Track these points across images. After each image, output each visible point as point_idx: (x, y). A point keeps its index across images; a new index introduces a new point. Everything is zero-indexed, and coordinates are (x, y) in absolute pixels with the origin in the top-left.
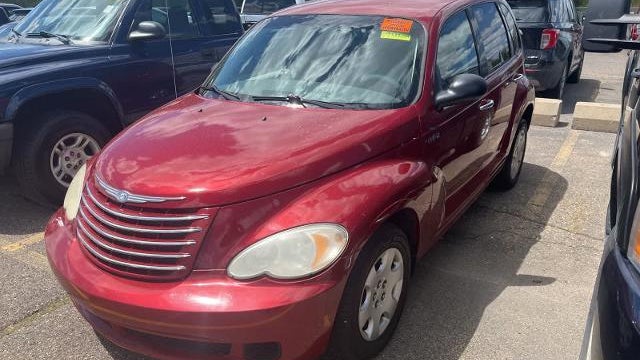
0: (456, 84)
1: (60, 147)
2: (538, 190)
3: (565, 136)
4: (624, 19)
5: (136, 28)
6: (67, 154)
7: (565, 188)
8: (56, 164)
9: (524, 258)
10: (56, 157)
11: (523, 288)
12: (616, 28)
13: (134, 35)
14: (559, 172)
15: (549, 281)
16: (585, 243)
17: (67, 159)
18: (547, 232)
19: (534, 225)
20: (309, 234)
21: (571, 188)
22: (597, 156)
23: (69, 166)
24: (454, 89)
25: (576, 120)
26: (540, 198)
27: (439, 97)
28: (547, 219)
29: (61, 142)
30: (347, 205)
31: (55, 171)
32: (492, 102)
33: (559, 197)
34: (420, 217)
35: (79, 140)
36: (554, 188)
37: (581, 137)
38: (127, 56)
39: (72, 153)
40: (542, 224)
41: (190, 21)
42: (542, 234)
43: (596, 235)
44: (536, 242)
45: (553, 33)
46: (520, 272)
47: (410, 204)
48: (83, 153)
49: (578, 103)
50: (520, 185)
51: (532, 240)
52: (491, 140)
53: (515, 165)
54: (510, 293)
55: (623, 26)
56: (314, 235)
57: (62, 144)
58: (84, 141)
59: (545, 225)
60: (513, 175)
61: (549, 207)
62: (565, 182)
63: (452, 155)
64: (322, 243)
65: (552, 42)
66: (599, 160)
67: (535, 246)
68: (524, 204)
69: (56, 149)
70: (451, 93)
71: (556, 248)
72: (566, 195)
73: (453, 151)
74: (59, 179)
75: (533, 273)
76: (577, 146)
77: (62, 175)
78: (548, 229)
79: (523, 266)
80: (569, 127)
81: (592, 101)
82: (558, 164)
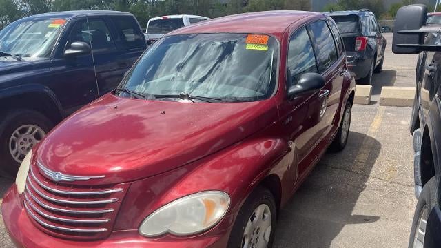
0: (303, 80)
1: (16, 135)
2: (360, 150)
3: (376, 111)
4: (423, 29)
5: (70, 47)
6: (22, 140)
7: (380, 148)
8: (13, 147)
9: (355, 202)
10: (13, 142)
11: (357, 226)
12: (417, 36)
13: (68, 52)
14: (374, 137)
15: (375, 219)
16: (398, 189)
17: (22, 143)
18: (370, 182)
19: (361, 177)
20: (200, 200)
21: (384, 148)
22: (399, 124)
23: (23, 148)
24: (301, 84)
25: (383, 99)
26: (363, 157)
27: (291, 90)
28: (369, 173)
29: (17, 132)
30: (228, 174)
31: (13, 153)
32: (328, 91)
33: (376, 156)
34: (281, 179)
35: (30, 129)
36: (372, 148)
37: (386, 111)
38: (63, 67)
39: (25, 139)
40: (366, 176)
41: (109, 40)
42: (367, 183)
43: (404, 183)
44: (364, 189)
45: (363, 40)
46: (354, 213)
47: (273, 171)
48: (33, 138)
49: (383, 88)
50: (347, 148)
51: (361, 188)
52: (327, 117)
53: (344, 134)
54: (348, 229)
55: (422, 35)
56: (204, 201)
57: (18, 133)
58: (33, 129)
59: (368, 176)
60: (343, 141)
61: (370, 163)
62: (380, 144)
64: (210, 206)
65: (363, 46)
66: (401, 127)
67: (363, 192)
68: (352, 161)
69: (13, 137)
70: (299, 87)
71: (378, 195)
72: (381, 153)
73: (301, 127)
74: (16, 158)
75: (363, 214)
76: (385, 118)
77: (19, 155)
78: (371, 180)
79: (355, 208)
80: (378, 104)
81: (392, 85)
82: (373, 131)
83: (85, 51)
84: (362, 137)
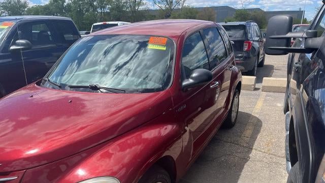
0: (194, 75)
2: (247, 127)
3: (259, 95)
4: (289, 35)
5: (14, 44)
7: (261, 126)
9: (241, 171)
12: (285, 41)
13: (12, 48)
14: (257, 116)
18: (253, 154)
19: (246, 150)
21: (264, 125)
22: (276, 106)
24: (192, 78)
25: (264, 87)
26: (248, 132)
27: (184, 83)
28: (253, 146)
30: (127, 155)
32: (217, 83)
33: (258, 132)
34: (175, 159)
36: (256, 125)
37: (267, 96)
40: (250, 149)
42: (250, 155)
43: (279, 154)
44: (248, 160)
45: (250, 43)
47: (166, 153)
49: (264, 78)
50: (237, 125)
51: (246, 159)
52: (221, 101)
53: (234, 114)
55: (289, 39)
59: (252, 149)
60: (233, 120)
61: (253, 138)
62: (261, 122)
63: (200, 111)
65: (249, 47)
66: (277, 109)
67: (247, 163)
68: (240, 136)
70: (191, 81)
71: (259, 165)
72: (262, 129)
76: (265, 100)
78: (254, 151)
80: (260, 90)
81: (271, 76)
82: (257, 111)
83: (27, 47)
84: (248, 116)
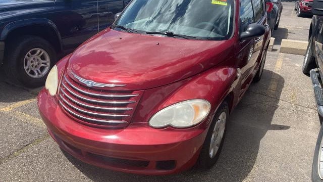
0: (250, 29)
1: (28, 55)
2: (271, 82)
3: (277, 56)
6: (32, 59)
7: (284, 82)
8: (26, 65)
9: (272, 116)
10: (26, 60)
11: (276, 132)
14: (279, 74)
15: (287, 128)
16: (300, 109)
17: (32, 62)
18: (280, 103)
19: (274, 100)
20: (191, 105)
21: (286, 82)
22: (294, 66)
23: (33, 66)
24: (249, 31)
25: (282, 48)
26: (273, 86)
27: (242, 35)
28: (279, 96)
29: (29, 53)
31: (26, 68)
32: (260, 38)
33: (282, 86)
35: (38, 52)
36: (278, 81)
37: (285, 57)
39: (34, 59)
40: (277, 100)
42: (279, 104)
44: (277, 108)
45: (271, 4)
46: (272, 123)
48: (40, 59)
49: (283, 40)
54: (269, 133)
56: (193, 106)
57: (30, 54)
58: (40, 52)
59: (279, 100)
62: (283, 78)
64: (197, 109)
65: (270, 9)
66: (296, 68)
67: (277, 110)
68: (267, 89)
69: (26, 56)
70: (248, 33)
71: (287, 112)
74: (28, 72)
75: (279, 124)
76: (284, 61)
77: (30, 70)
78: (281, 101)
79: (273, 120)
80: (278, 51)
81: (286, 39)
82: (277, 69)
84: (271, 73)
